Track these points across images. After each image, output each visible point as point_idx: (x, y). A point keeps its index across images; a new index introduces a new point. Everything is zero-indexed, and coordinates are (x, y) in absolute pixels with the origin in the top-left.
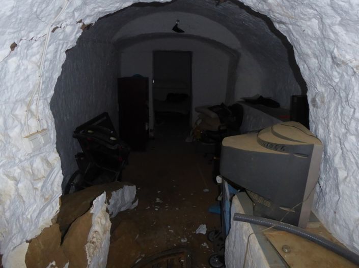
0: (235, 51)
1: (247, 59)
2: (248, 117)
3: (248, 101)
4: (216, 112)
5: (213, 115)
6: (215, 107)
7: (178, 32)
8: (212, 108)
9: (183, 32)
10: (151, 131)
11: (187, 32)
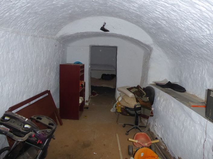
0: (148, 46)
1: (157, 53)
2: (159, 98)
3: (158, 85)
4: (133, 93)
5: (131, 95)
6: (132, 88)
7: (105, 31)
8: (130, 89)
9: (109, 31)
10: (87, 101)
11: (111, 31)
